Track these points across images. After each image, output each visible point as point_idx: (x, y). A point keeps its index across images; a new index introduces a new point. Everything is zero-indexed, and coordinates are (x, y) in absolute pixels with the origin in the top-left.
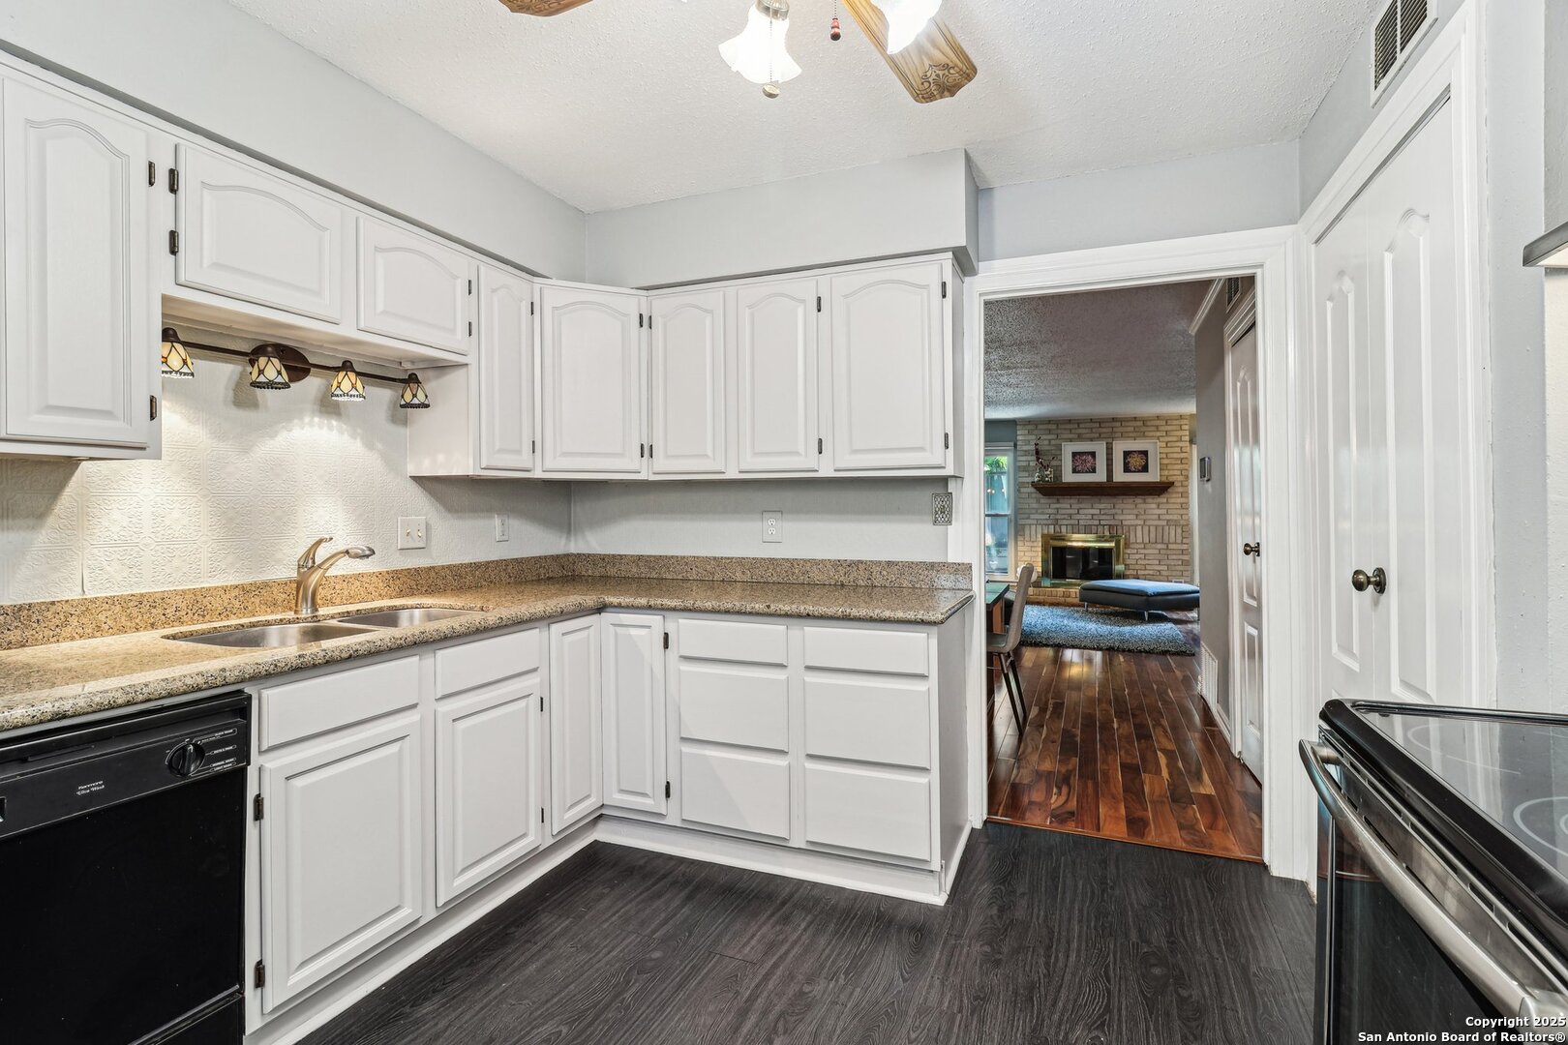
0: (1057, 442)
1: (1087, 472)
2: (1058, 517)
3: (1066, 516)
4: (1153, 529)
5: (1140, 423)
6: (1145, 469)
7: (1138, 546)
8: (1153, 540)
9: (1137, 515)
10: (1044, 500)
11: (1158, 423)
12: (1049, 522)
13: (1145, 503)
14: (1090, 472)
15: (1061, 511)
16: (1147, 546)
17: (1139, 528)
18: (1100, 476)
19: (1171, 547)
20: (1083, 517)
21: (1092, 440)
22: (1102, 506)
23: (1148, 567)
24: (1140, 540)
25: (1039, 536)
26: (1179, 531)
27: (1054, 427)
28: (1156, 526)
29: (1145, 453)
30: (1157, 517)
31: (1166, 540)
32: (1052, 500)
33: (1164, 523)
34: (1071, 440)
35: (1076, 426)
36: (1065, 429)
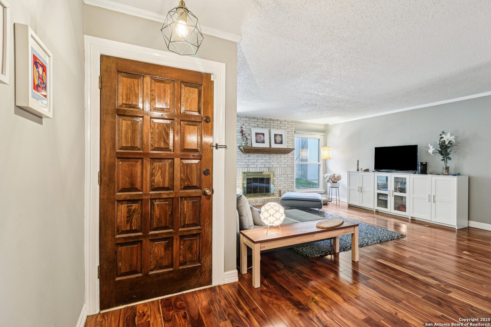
0: (249, 127)
1: (261, 143)
2: (249, 164)
3: (252, 163)
4: (283, 168)
5: (279, 122)
6: (281, 143)
7: (278, 176)
8: (283, 174)
9: (278, 163)
10: (244, 155)
11: (285, 123)
12: (245, 166)
13: (280, 157)
14: (262, 143)
15: (250, 161)
16: (281, 176)
17: (278, 168)
18: (266, 145)
19: (288, 176)
20: (259, 164)
21: (262, 128)
22: (266, 159)
23: (281, 185)
24: (278, 174)
25: (241, 173)
26: (291, 169)
27: (248, 120)
28: (284, 167)
29: (281, 135)
30: (284, 163)
31: (287, 174)
32: (247, 155)
33: (286, 166)
34: (255, 127)
35: (257, 121)
36: (252, 121)
